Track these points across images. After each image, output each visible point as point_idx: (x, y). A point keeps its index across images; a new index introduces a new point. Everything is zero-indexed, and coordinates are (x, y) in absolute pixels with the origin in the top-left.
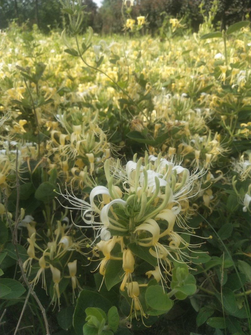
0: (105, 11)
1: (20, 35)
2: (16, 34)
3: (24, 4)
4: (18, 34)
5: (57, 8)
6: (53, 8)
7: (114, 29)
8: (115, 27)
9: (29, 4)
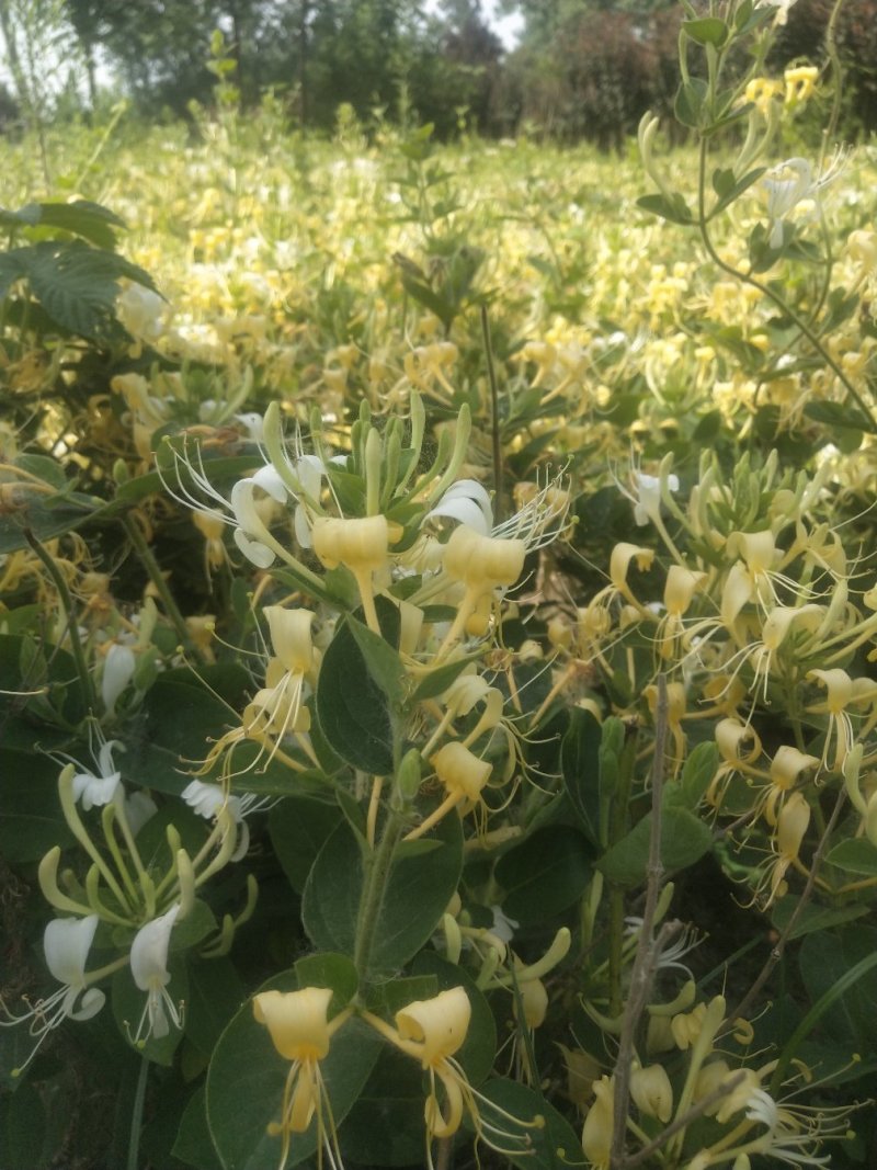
0: (530, 63)
1: (287, 141)
2: (274, 138)
3: (258, 43)
4: (280, 137)
5: (370, 53)
6: (358, 55)
7: (562, 124)
8: (566, 116)
9: (276, 43)
